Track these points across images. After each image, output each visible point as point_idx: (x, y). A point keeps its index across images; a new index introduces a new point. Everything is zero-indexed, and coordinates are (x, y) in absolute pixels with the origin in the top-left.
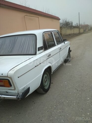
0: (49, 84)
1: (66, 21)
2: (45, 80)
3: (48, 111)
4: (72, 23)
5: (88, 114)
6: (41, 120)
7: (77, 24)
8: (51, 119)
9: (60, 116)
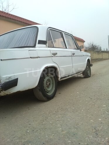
0: (53, 91)
1: (92, 45)
2: (48, 84)
3: (43, 116)
4: (100, 48)
5: (100, 120)
6: (30, 124)
7: (107, 49)
8: (44, 123)
9: (58, 120)
